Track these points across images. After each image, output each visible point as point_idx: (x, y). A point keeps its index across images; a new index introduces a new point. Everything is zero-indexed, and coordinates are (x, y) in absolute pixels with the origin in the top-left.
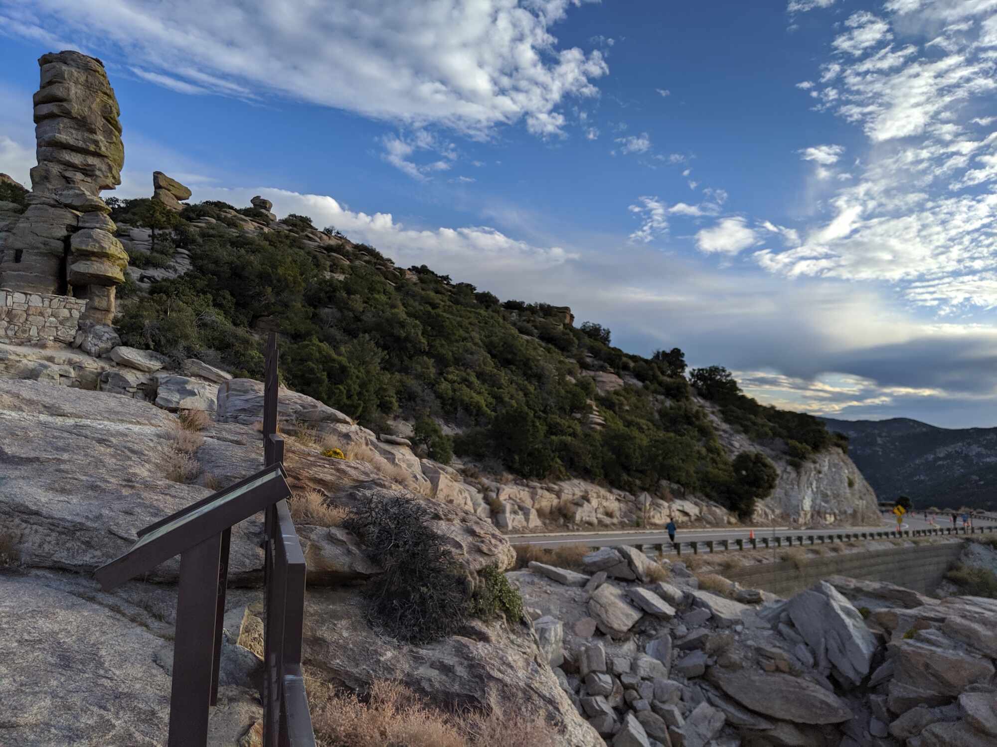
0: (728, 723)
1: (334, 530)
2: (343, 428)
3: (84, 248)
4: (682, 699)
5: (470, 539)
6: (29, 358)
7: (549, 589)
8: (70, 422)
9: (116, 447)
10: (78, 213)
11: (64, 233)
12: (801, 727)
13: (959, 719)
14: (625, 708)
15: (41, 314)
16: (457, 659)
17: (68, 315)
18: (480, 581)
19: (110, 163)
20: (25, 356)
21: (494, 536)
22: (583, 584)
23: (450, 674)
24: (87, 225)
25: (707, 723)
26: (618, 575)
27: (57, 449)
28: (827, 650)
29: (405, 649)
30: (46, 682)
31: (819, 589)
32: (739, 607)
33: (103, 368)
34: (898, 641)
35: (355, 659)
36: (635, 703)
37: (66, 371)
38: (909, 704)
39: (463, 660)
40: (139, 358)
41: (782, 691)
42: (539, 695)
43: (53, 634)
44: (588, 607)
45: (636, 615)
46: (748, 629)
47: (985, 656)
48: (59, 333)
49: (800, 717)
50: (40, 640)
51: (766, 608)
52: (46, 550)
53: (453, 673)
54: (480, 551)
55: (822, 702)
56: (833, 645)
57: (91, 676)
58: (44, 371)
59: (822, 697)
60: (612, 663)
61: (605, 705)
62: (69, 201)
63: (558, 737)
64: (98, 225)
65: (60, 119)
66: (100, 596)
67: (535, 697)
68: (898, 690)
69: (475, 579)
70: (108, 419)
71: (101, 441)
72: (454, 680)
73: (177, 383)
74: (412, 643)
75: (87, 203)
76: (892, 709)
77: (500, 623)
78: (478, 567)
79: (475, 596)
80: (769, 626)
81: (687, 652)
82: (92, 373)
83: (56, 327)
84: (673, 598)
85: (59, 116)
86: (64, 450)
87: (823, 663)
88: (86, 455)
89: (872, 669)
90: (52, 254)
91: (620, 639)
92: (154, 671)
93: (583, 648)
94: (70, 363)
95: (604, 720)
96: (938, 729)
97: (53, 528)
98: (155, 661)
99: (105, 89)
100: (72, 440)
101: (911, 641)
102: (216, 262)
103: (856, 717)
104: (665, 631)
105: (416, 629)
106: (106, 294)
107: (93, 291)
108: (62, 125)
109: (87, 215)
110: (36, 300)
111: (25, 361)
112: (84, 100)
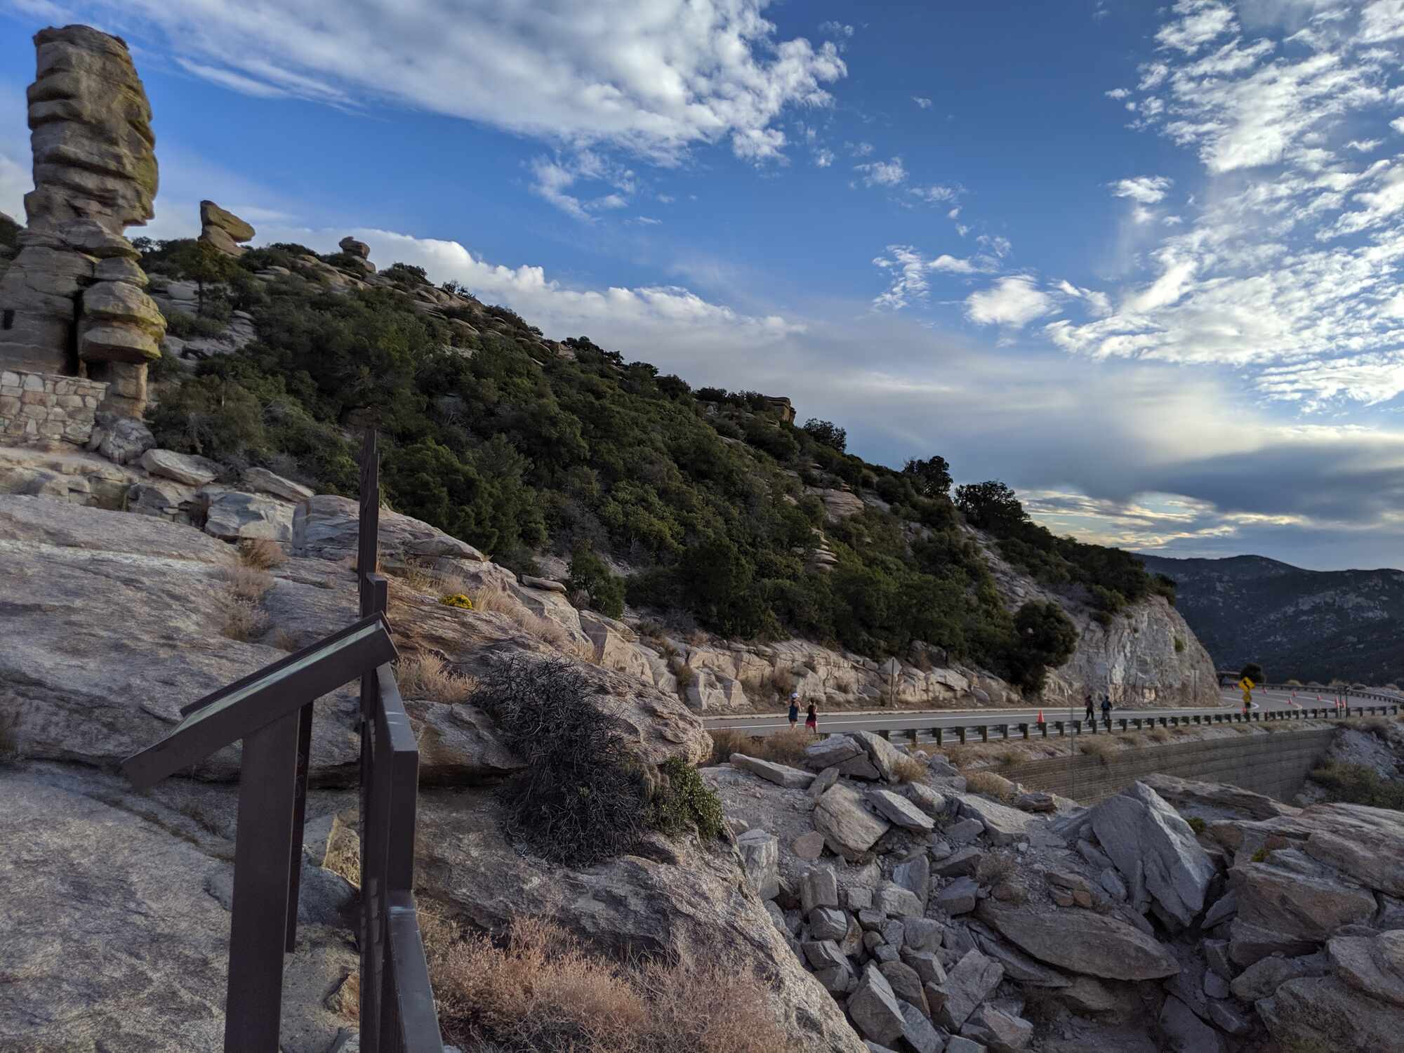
0: (1007, 979)
1: (457, 708)
2: (470, 566)
3: (102, 308)
4: (943, 945)
5: (649, 720)
6: (26, 465)
7: (759, 791)
8: (85, 554)
9: (149, 590)
10: (93, 259)
11: (73, 286)
12: (1108, 984)
13: (1327, 973)
14: (864, 957)
15: (42, 403)
16: (631, 888)
17: (81, 405)
18: (663, 780)
19: (139, 187)
20: (19, 463)
21: (682, 717)
22: (806, 785)
23: (622, 909)
24: (106, 276)
25: (978, 978)
26: (854, 772)
27: (67, 593)
28: (1145, 877)
29: (559, 874)
30: (55, 920)
31: (1134, 793)
32: (1023, 818)
33: (130, 480)
34: (1244, 865)
35: (488, 888)
36: (878, 949)
37: (78, 484)
38: (1258, 952)
39: (638, 889)
40: (183, 467)
41: (1081, 934)
42: (745, 938)
43: (64, 852)
44: (813, 817)
45: (879, 829)
46: (1035, 847)
47: (1364, 886)
48: (68, 430)
49: (1110, 970)
50: (45, 862)
51: (1060, 819)
52: (53, 735)
53: (626, 906)
54: (663, 738)
55: (1139, 949)
56: (1153, 870)
57: (117, 910)
58: (48, 484)
59: (1138, 943)
60: (847, 895)
61: (837, 954)
62: (79, 242)
63: (772, 996)
64: (122, 277)
65: (65, 124)
66: (129, 800)
67: (739, 940)
68: (1245, 933)
69: (656, 776)
70: (138, 551)
71: (128, 582)
72: (626, 917)
73: (236, 501)
74: (568, 866)
75: (106, 245)
76: (1235, 960)
77: (690, 837)
78: (660, 760)
79: (656, 799)
80: (1065, 844)
81: (951, 879)
82: (116, 486)
83: (64, 422)
84: (932, 806)
85: (64, 119)
86: (76, 593)
87: (1139, 894)
88: (107, 602)
89: (1208, 903)
90: (55, 317)
91: (857, 862)
92: (206, 904)
93: (806, 874)
94: (84, 472)
95: (836, 974)
96: (1297, 986)
97: (61, 703)
98: (207, 890)
99: (130, 82)
100: (87, 581)
101: (1262, 866)
102: (290, 330)
103: (1186, 971)
104: (920, 851)
105: (574, 845)
106: (134, 374)
107: (116, 370)
108: (68, 133)
109: (107, 262)
110: (34, 382)
111: (19, 470)
112: (100, 97)
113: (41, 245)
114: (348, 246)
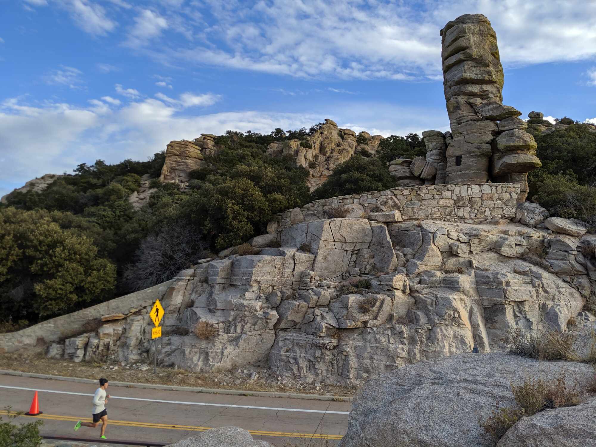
3: (512, 144)
6: (492, 233)
10: (495, 122)
11: (491, 137)
15: (491, 199)
17: (509, 198)
20: (489, 232)
24: (506, 128)
33: (543, 236)
37: (520, 241)
40: (569, 226)
48: (505, 212)
62: (489, 115)
65: (465, 62)
75: (505, 112)
82: (536, 240)
83: (502, 208)
94: (520, 234)
99: (491, 33)
106: (523, 178)
107: (514, 177)
108: (466, 66)
109: (504, 121)
110: (486, 188)
111: (490, 236)
112: (479, 44)
113: (469, 121)
114: (533, 115)
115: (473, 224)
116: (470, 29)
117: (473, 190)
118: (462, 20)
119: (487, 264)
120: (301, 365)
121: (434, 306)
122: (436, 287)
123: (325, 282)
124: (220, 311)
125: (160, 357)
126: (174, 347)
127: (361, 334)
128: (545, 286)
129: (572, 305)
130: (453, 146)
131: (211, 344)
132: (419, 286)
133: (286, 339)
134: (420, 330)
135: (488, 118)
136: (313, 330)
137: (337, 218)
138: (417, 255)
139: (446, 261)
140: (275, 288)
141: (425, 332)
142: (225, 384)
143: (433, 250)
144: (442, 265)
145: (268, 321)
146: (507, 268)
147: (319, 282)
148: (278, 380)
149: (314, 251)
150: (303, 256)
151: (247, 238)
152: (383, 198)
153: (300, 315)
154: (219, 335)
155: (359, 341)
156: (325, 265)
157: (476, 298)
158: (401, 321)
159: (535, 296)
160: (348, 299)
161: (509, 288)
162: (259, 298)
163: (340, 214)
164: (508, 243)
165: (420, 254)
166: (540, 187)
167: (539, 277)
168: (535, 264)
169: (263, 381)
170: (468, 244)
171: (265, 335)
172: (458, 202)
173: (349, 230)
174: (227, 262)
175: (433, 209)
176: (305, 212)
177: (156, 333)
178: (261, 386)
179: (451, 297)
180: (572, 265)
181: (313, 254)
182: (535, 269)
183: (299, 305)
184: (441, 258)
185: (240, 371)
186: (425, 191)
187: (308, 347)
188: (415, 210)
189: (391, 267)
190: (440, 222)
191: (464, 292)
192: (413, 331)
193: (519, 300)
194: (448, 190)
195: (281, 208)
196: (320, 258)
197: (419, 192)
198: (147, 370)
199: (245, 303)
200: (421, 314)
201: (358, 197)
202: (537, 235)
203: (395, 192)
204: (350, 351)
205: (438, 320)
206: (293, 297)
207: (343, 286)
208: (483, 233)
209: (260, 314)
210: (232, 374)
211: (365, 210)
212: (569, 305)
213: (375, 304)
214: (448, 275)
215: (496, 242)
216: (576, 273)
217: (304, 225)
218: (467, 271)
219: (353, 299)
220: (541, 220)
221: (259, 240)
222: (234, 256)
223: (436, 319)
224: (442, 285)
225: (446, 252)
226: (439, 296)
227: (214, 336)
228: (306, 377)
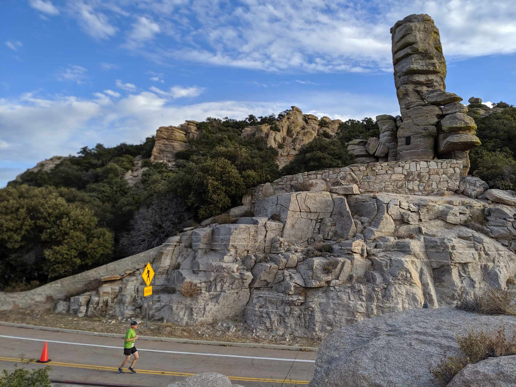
3: (455, 126)
6: (438, 203)
10: (440, 107)
11: (436, 120)
15: (437, 173)
17: (453, 172)
20: (436, 202)
24: (449, 112)
33: (484, 206)
37: (464, 210)
40: (507, 196)
48: (449, 185)
58: (451, 211)
62: (434, 101)
65: (412, 56)
75: (448, 98)
82: (477, 209)
83: (447, 181)
85: (411, 54)
94: (463, 204)
99: (435, 30)
106: (465, 155)
107: (456, 155)
108: (413, 59)
109: (447, 106)
110: (433, 164)
111: (437, 206)
112: (425, 40)
113: (416, 106)
114: (473, 101)
115: (422, 195)
116: (416, 26)
117: (421, 166)
118: (409, 19)
119: (435, 230)
120: (273, 320)
121: (389, 268)
122: (390, 251)
123: (292, 247)
124: (203, 273)
125: (151, 312)
126: (163, 304)
127: (325, 292)
128: (486, 249)
129: (511, 266)
130: (402, 128)
131: (195, 301)
132: (375, 250)
133: (259, 297)
134: (376, 289)
135: (433, 104)
136: (283, 289)
137: (303, 191)
138: (373, 223)
139: (399, 228)
140: (250, 252)
141: (381, 290)
142: (207, 336)
143: (387, 218)
144: (395, 232)
145: (244, 281)
146: (452, 233)
147: (288, 247)
148: (253, 333)
149: (283, 220)
150: (273, 224)
151: (226, 209)
152: (342, 174)
153: (272, 276)
154: (201, 293)
155: (323, 298)
156: (292, 232)
157: (425, 260)
158: (359, 281)
159: (477, 258)
160: (313, 261)
161: (455, 251)
162: (236, 261)
163: (305, 188)
164: (453, 212)
165: (376, 222)
166: (480, 163)
167: (481, 242)
168: (478, 230)
169: (240, 333)
170: (418, 213)
171: (241, 293)
172: (408, 177)
173: (313, 201)
174: (208, 230)
175: (387, 183)
176: (275, 186)
177: (148, 291)
178: (238, 338)
179: (403, 259)
180: (510, 230)
181: (283, 222)
182: (477, 234)
183: (270, 267)
184: (394, 225)
185: (220, 324)
186: (379, 167)
187: (278, 303)
188: (371, 184)
189: (351, 234)
190: (393, 194)
191: (415, 255)
192: (370, 289)
193: (463, 262)
194: (399, 166)
195: (254, 183)
196: (288, 226)
197: (374, 168)
198: (140, 324)
199: (224, 265)
200: (377, 275)
201: (321, 173)
202: (478, 205)
203: (353, 168)
204: (316, 307)
205: (392, 280)
206: (265, 260)
207: (309, 250)
208: (430, 203)
209: (237, 274)
210: (213, 327)
211: (327, 184)
212: (508, 266)
213: (337, 265)
214: (401, 240)
215: (442, 211)
216: (513, 238)
217: (274, 197)
218: (417, 237)
219: (317, 261)
220: (481, 191)
221: (235, 211)
222: (214, 224)
223: (391, 278)
224: (395, 249)
225: (398, 220)
226: (392, 259)
227: (198, 294)
228: (277, 330)
